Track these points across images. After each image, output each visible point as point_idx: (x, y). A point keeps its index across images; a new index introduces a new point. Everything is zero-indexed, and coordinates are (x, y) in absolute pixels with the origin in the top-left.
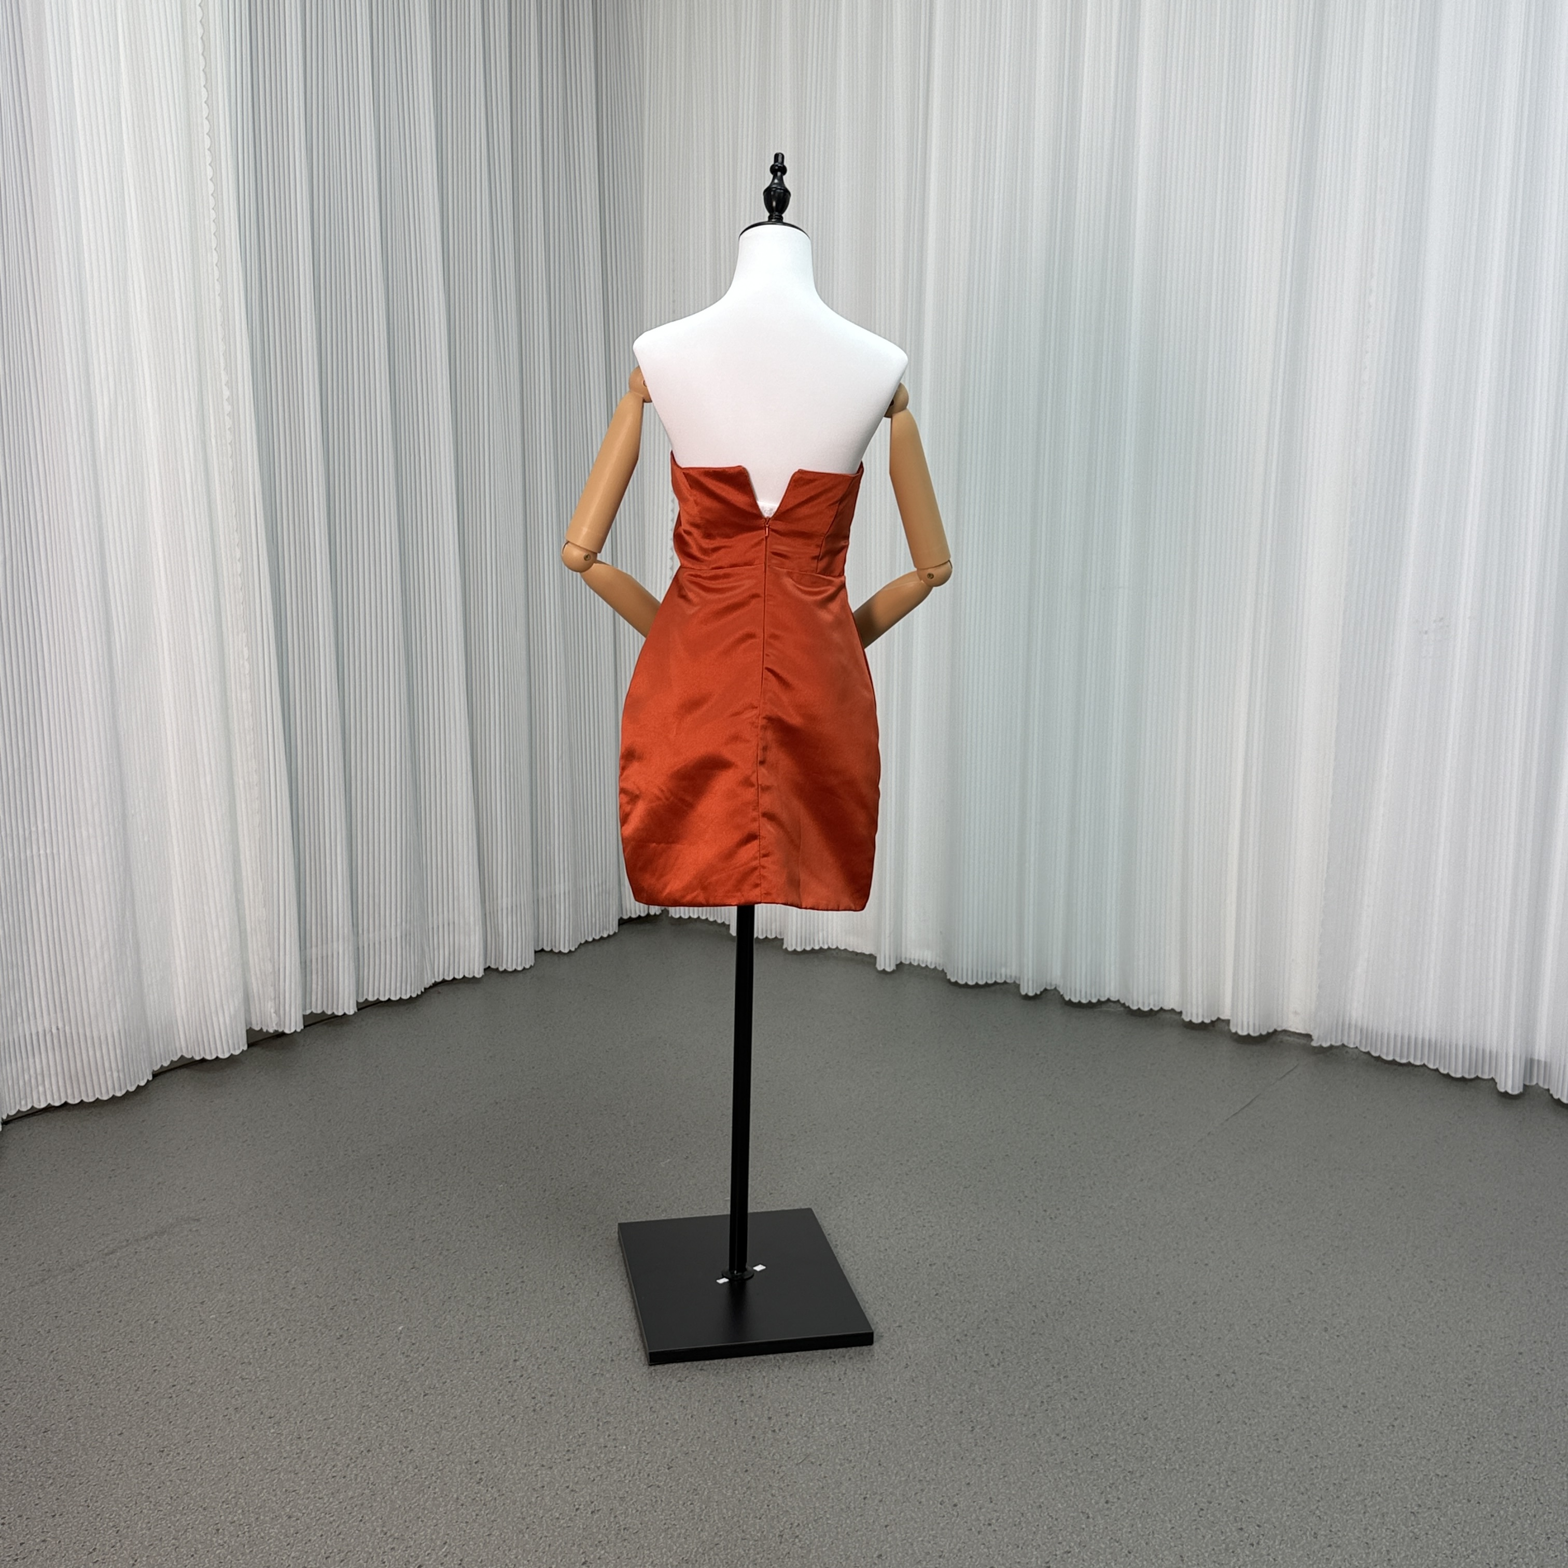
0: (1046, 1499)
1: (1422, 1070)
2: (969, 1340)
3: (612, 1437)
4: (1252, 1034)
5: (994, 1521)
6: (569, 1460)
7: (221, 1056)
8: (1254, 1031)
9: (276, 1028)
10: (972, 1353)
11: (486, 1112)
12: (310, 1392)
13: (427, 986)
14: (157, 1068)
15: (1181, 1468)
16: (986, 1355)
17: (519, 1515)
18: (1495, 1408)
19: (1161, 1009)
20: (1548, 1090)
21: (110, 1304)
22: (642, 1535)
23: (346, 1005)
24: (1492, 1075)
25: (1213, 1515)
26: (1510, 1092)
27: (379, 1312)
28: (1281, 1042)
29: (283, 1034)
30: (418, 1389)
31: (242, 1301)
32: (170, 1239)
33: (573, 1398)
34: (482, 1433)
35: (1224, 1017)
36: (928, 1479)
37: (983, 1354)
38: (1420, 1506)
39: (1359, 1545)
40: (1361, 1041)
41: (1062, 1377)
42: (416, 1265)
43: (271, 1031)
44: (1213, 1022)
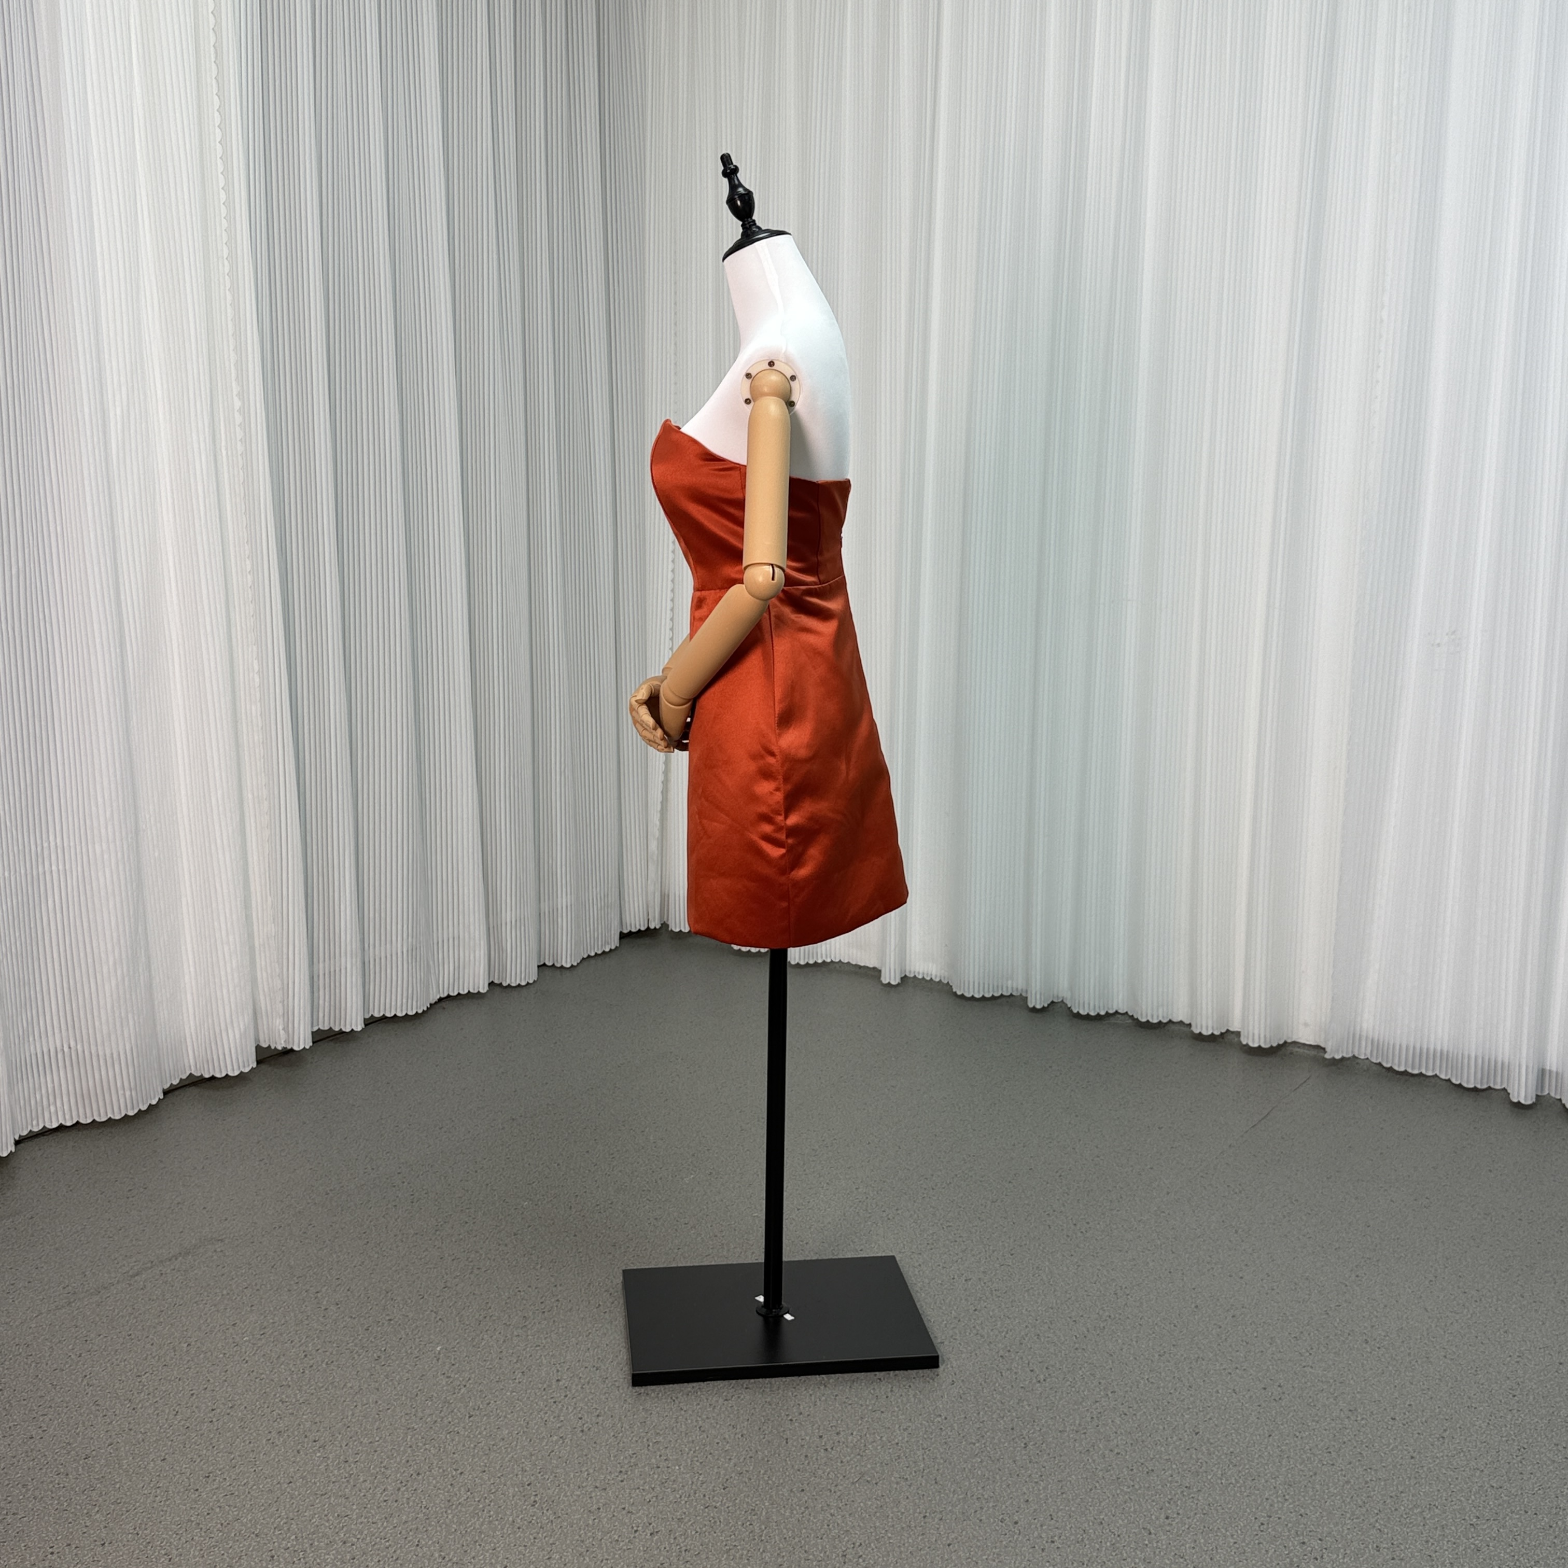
0: (1106, 1515)
1: (1433, 1080)
2: (1013, 1356)
3: (664, 1458)
4: (1263, 1046)
5: (1056, 1538)
6: (622, 1481)
7: (231, 1074)
8: (1265, 1042)
9: (284, 1045)
10: (1017, 1368)
11: (503, 1128)
12: (353, 1415)
13: (433, 1002)
14: (166, 1086)
15: (1237, 1482)
16: (1032, 1371)
17: (577, 1537)
18: (1542, 1419)
19: (1170, 1021)
20: (1560, 1100)
21: (140, 1327)
22: (704, 1556)
23: (354, 1022)
24: (1504, 1086)
25: (1274, 1530)
26: (1523, 1102)
27: (415, 1332)
28: (1291, 1053)
29: (292, 1050)
30: (463, 1410)
31: (274, 1323)
32: (195, 1261)
33: (620, 1419)
34: (531, 1455)
35: (1234, 1028)
36: (986, 1496)
37: (1028, 1370)
38: (1478, 1518)
39: (1422, 1558)
40: (1372, 1051)
41: (1109, 1393)
42: (449, 1284)
43: (280, 1048)
44: (1222, 1034)
